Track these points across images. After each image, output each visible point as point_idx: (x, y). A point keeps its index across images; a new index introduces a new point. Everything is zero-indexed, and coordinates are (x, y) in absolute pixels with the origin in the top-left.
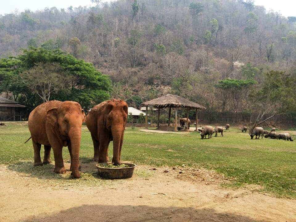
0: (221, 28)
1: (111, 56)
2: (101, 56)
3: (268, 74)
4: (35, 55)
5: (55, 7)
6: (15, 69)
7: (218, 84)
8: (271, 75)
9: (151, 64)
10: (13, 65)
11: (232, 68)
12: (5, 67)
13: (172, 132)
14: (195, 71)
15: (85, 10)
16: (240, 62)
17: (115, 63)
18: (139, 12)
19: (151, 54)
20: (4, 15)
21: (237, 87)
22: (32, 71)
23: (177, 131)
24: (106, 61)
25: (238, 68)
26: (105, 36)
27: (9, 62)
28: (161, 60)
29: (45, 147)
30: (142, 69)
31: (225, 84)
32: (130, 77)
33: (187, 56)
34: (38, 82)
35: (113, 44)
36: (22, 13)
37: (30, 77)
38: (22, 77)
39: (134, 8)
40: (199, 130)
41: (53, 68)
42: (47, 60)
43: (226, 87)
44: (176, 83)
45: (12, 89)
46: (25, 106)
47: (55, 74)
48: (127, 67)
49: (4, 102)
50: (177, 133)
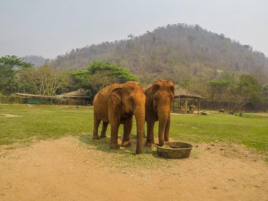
0: (207, 50)
1: (140, 67)
2: (134, 67)
3: (241, 77)
4: (96, 66)
5: (107, 42)
6: (85, 76)
7: (208, 83)
8: (244, 77)
9: (165, 71)
10: (84, 74)
11: (216, 74)
12: (80, 75)
13: (183, 114)
14: (194, 75)
15: (124, 42)
16: (220, 70)
17: (142, 71)
18: (157, 41)
19: (165, 65)
20: (81, 48)
21: (220, 85)
22: (94, 76)
23: (187, 114)
24: (137, 70)
25: (220, 74)
26: (136, 55)
27: (82, 72)
28: (172, 69)
29: (104, 122)
30: (159, 74)
31: (213, 83)
32: (152, 79)
33: (188, 66)
34: (97, 83)
35: (141, 59)
36: (90, 46)
37: (93, 80)
38: (88, 80)
39: (153, 39)
40: (201, 113)
41: (105, 73)
42: (102, 69)
43: (214, 86)
44: (182, 82)
45: (83, 87)
46: (90, 97)
47: (107, 77)
48: (150, 73)
49: (79, 95)
50: (187, 115)
